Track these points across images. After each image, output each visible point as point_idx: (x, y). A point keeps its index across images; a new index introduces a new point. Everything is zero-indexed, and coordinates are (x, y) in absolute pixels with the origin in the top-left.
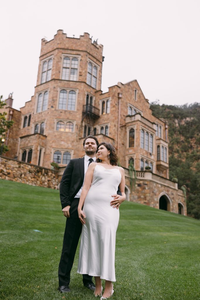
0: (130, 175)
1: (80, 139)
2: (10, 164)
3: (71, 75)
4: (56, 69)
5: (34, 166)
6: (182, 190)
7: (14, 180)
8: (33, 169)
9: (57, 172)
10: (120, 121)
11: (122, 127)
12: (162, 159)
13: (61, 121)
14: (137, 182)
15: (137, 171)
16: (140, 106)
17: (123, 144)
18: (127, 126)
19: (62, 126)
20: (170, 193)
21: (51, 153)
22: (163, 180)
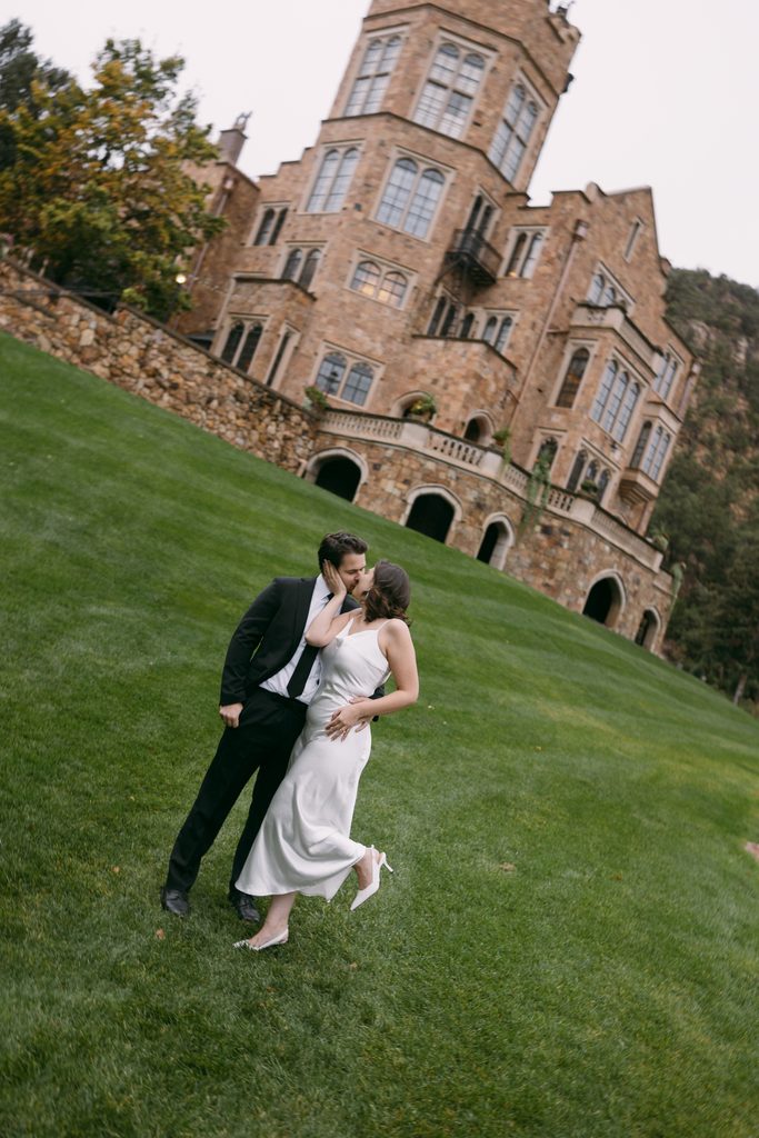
0: (529, 494)
1: (414, 336)
2: (185, 358)
3: (448, 116)
4: (405, 78)
5: (255, 383)
6: (673, 576)
7: (185, 410)
8: (248, 392)
9: (318, 420)
10: (555, 315)
11: (555, 334)
12: (643, 466)
13: (372, 262)
14: (543, 520)
15: (555, 487)
16: (635, 282)
17: (540, 391)
18: (571, 335)
19: (373, 280)
20: (630, 576)
21: (316, 354)
22: (625, 534)
